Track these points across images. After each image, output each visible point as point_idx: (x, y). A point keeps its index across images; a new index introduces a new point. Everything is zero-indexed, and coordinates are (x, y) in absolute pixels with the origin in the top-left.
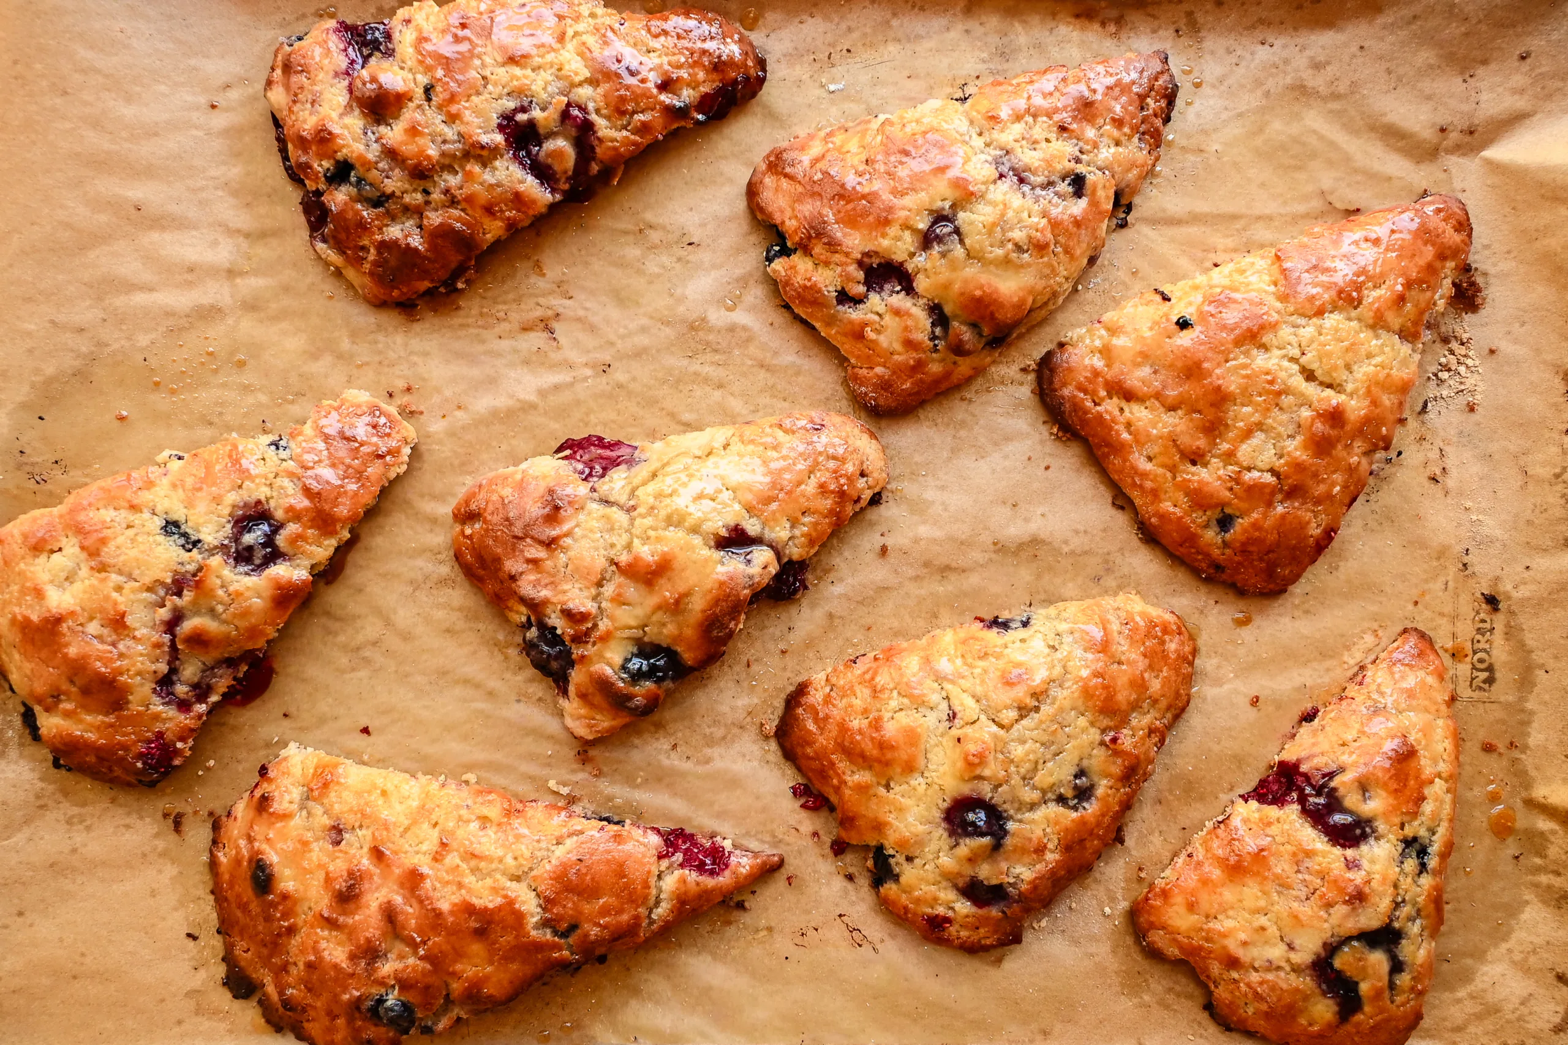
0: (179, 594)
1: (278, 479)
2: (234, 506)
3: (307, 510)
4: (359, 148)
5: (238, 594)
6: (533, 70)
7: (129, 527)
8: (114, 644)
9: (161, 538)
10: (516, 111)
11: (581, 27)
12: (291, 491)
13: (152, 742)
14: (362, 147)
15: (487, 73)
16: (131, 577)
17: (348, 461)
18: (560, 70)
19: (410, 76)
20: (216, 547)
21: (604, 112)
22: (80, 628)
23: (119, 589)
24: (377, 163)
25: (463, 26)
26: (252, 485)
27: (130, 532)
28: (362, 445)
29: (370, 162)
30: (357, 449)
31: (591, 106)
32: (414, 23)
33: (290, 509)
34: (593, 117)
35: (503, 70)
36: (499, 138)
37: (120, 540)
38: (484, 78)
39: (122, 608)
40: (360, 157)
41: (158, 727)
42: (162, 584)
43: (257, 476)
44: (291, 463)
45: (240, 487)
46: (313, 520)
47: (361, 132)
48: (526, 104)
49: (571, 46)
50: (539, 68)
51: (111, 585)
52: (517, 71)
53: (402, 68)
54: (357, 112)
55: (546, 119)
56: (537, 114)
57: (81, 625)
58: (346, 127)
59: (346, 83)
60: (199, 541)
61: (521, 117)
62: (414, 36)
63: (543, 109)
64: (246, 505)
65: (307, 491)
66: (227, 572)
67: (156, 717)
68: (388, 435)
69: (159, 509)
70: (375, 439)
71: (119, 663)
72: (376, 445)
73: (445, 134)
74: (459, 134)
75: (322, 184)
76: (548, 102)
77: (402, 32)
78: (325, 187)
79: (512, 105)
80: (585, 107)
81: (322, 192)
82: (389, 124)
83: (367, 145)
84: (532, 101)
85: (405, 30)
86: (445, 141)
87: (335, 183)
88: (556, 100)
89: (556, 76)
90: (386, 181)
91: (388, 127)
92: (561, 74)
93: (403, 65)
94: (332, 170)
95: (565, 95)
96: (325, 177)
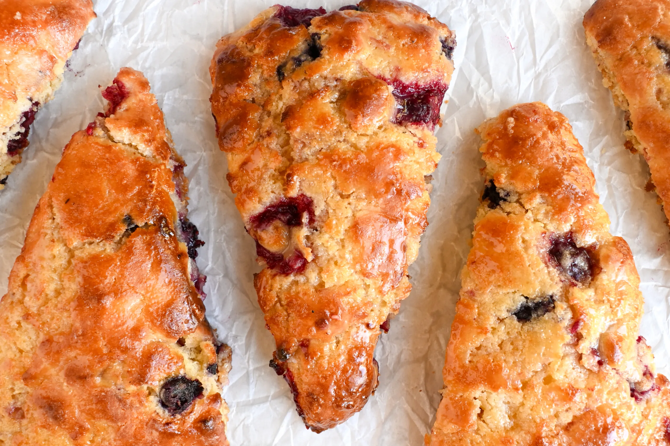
4: (327, 70)
6: (342, 240)
10: (312, 213)
11: (373, 292)
14: (325, 73)
15: (351, 200)
18: (336, 263)
19: (370, 132)
21: (294, 289)
24: (309, 81)
25: (399, 192)
29: (311, 75)
31: (301, 279)
32: (417, 150)
34: (292, 278)
35: (350, 214)
36: (294, 193)
38: (348, 197)
40: (318, 69)
47: (339, 76)
48: (316, 224)
49: (357, 279)
50: (343, 246)
52: (345, 225)
53: (380, 128)
54: (359, 77)
55: (298, 237)
56: (304, 231)
58: (348, 65)
59: (387, 76)
61: (305, 219)
62: (405, 146)
63: (307, 238)
73: (310, 148)
74: (307, 159)
75: (312, 29)
76: (312, 244)
77: (415, 135)
78: (309, 31)
79: (317, 212)
80: (301, 274)
81: (307, 28)
82: (336, 102)
83: (325, 78)
84: (317, 230)
85: (416, 139)
86: (305, 145)
87: (309, 41)
88: (312, 252)
89: (332, 259)
90: (293, 84)
91: (335, 100)
92: (332, 263)
93: (383, 129)
94: (318, 41)
95: (313, 261)
96: (316, 34)
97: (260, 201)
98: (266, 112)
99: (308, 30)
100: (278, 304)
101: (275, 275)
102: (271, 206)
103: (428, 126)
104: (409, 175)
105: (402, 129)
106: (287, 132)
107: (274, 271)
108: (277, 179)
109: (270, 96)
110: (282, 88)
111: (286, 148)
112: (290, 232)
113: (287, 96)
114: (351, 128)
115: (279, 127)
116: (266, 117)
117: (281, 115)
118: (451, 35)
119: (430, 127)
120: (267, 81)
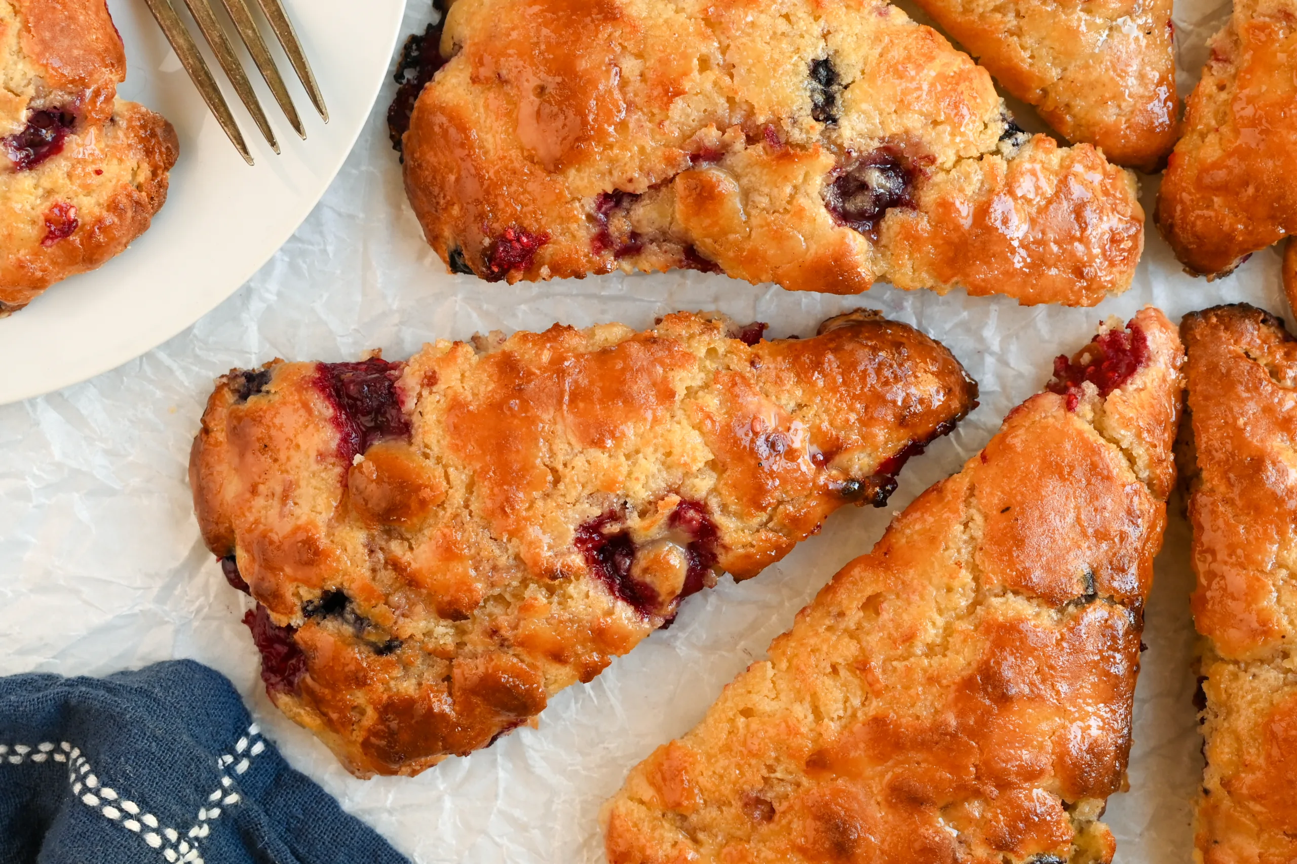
0: (751, 140)
1: (975, 165)
2: (907, 132)
3: (958, 227)
4: (361, 573)
5: (800, 213)
6: (628, 457)
7: (787, 17)
8: (631, 106)
9: (805, 70)
10: (600, 522)
12: (969, 191)
13: (528, 236)
14: (366, 574)
15: (558, 464)
16: (730, 69)
17: (1051, 236)
18: (668, 454)
19: (439, 471)
20: (840, 147)
21: (734, 508)
22: (618, 49)
23: (705, 65)
24: (387, 596)
26: (947, 138)
27: (782, 25)
28: (1080, 240)
29: (377, 596)
30: (1073, 238)
31: (714, 503)
32: (442, 385)
33: (946, 206)
34: (717, 518)
35: (581, 459)
36: (577, 560)
37: (764, 19)
38: (554, 471)
39: (687, 85)
40: (363, 588)
41: (553, 230)
42: (751, 113)
43: (962, 134)
44: (1004, 166)
45: (935, 123)
46: (948, 242)
47: (364, 551)
48: (617, 508)
49: (683, 412)
50: (637, 452)
51: (704, 50)
53: (426, 456)
54: (356, 517)
55: (646, 529)
56: (633, 522)
57: (624, 48)
59: (337, 470)
60: (835, 121)
62: (443, 406)
63: (642, 514)
64: (917, 146)
65: (982, 211)
66: (818, 182)
67: (566, 219)
68: (1112, 264)
69: (836, 40)
70: (1097, 251)
71: (611, 129)
72: (1092, 257)
73: (495, 558)
74: (517, 557)
75: (297, 620)
76: (650, 503)
77: (420, 396)
78: (301, 623)
79: (596, 512)
80: (706, 504)
81: (296, 630)
82: (408, 540)
83: (374, 571)
84: (626, 503)
85: (425, 393)
86: (495, 568)
87: (318, 619)
88: (663, 499)
89: (663, 463)
90: (401, 620)
91: (406, 544)
92: (669, 460)
93: (428, 451)
94: (316, 602)
95: (677, 493)
96: (304, 609)
97: (610, 613)
98: (460, 651)
99: (299, 626)
100: (770, 525)
101: (725, 547)
102: (611, 590)
103: (397, 378)
104: (487, 385)
105: (415, 419)
106: (482, 604)
107: (718, 551)
108: (564, 595)
109: (430, 654)
110: (411, 637)
111: (508, 597)
112: (643, 546)
113: (422, 624)
114: (443, 502)
115: (478, 621)
116: (469, 648)
117: (458, 623)
118: (224, 384)
119: (396, 373)
120: (406, 666)
